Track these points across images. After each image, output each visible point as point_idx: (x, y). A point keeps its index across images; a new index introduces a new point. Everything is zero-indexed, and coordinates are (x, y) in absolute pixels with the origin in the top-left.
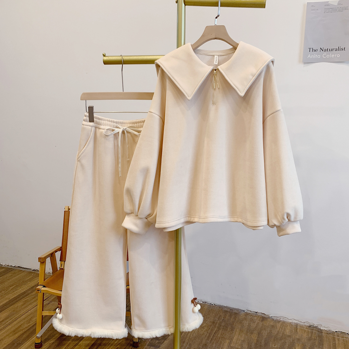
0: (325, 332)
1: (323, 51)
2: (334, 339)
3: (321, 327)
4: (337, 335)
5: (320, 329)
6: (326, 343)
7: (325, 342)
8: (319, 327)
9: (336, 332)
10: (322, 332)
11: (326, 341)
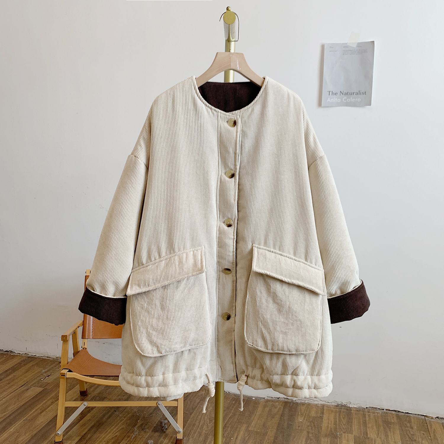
0: (355, 409)
1: (343, 94)
2: (364, 415)
3: (350, 405)
4: (368, 412)
5: (349, 407)
6: (355, 421)
7: (354, 419)
8: (348, 405)
9: (367, 408)
10: (351, 410)
11: (356, 419)
